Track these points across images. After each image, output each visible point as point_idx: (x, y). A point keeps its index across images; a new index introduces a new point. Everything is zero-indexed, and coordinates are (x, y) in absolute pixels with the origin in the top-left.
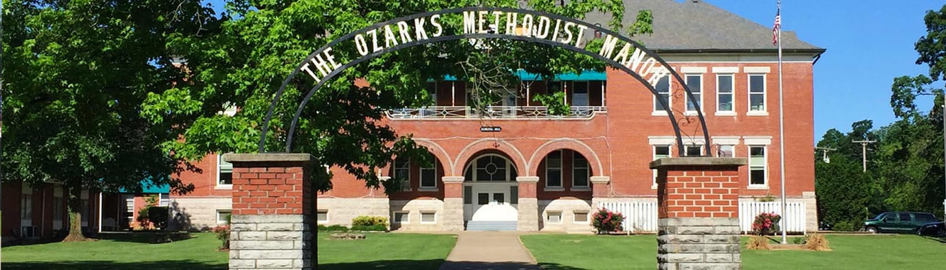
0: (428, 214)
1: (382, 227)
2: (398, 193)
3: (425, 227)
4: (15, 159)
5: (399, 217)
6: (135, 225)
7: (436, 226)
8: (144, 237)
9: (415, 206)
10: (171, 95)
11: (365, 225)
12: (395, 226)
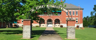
2: (40, 23)
4: (1, 20)
8: (14, 28)
9: (42, 25)
10: (17, 13)
12: (40, 27)
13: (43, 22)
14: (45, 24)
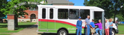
0: (34, 20)
1: (29, 22)
3: (34, 22)
5: (32, 21)
6: (4, 22)
7: (35, 22)
8: (4, 23)
9: (33, 20)
11: (28, 22)
12: (31, 22)
13: (34, 17)
14: (36, 19)
